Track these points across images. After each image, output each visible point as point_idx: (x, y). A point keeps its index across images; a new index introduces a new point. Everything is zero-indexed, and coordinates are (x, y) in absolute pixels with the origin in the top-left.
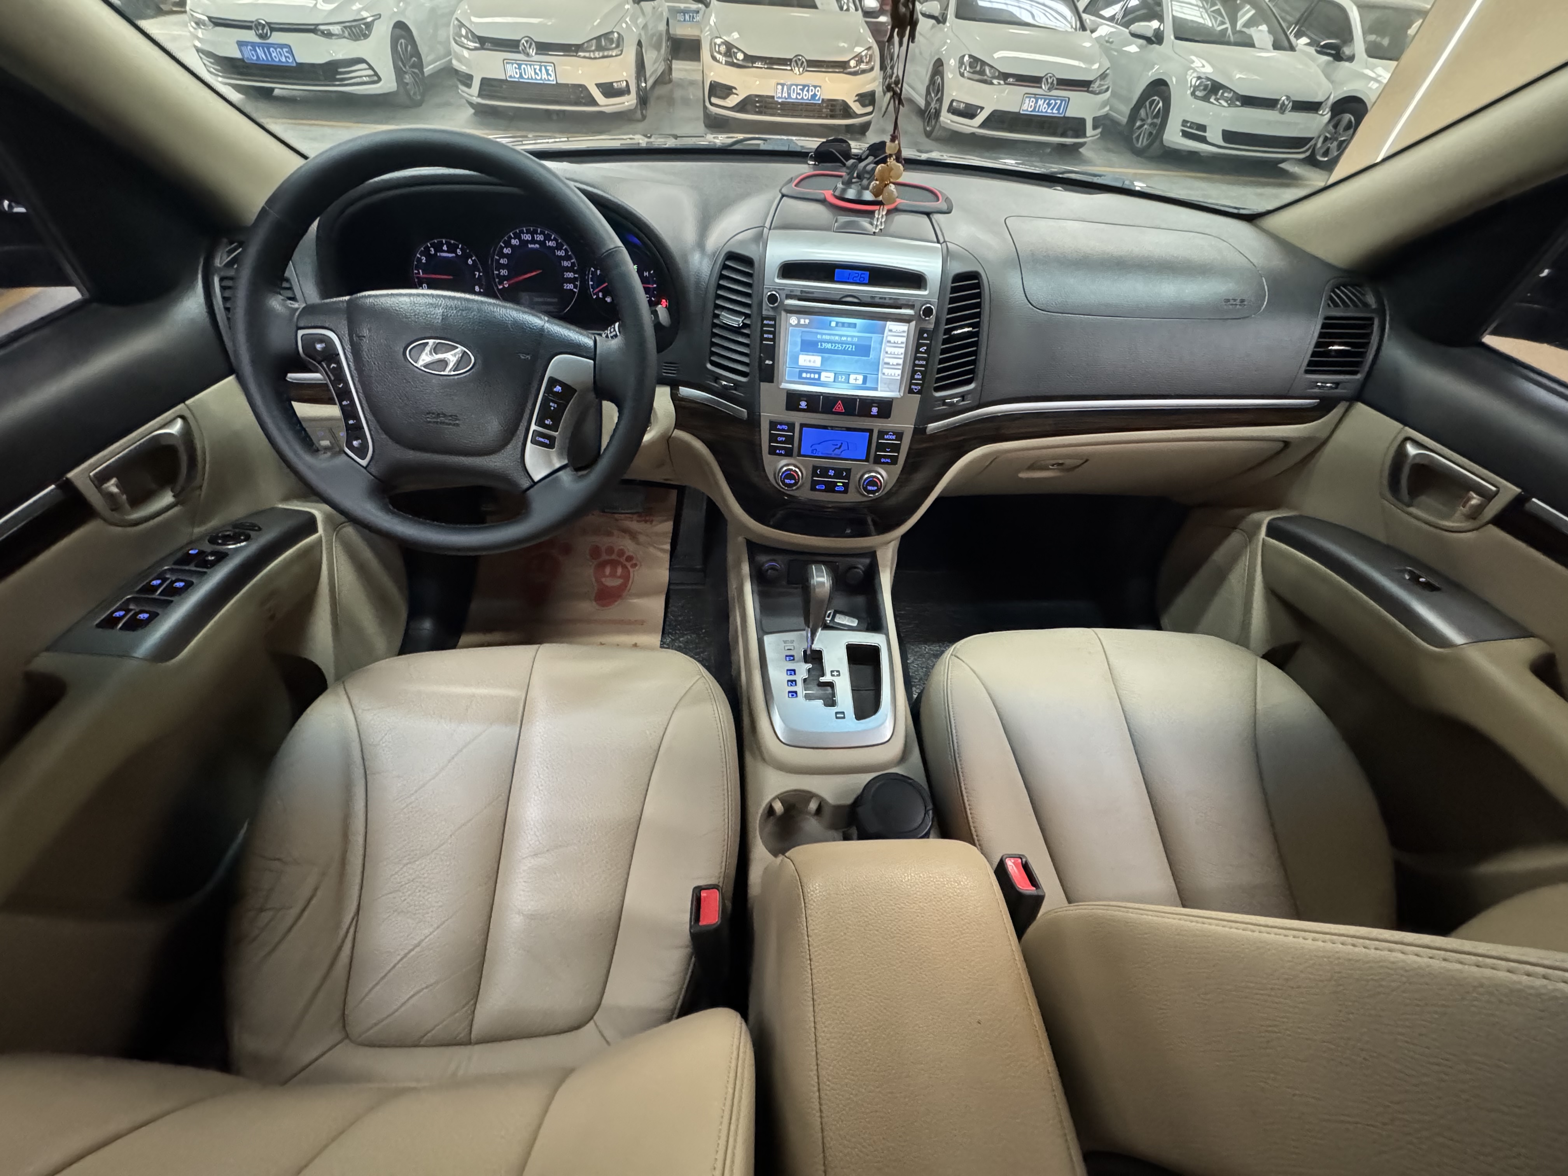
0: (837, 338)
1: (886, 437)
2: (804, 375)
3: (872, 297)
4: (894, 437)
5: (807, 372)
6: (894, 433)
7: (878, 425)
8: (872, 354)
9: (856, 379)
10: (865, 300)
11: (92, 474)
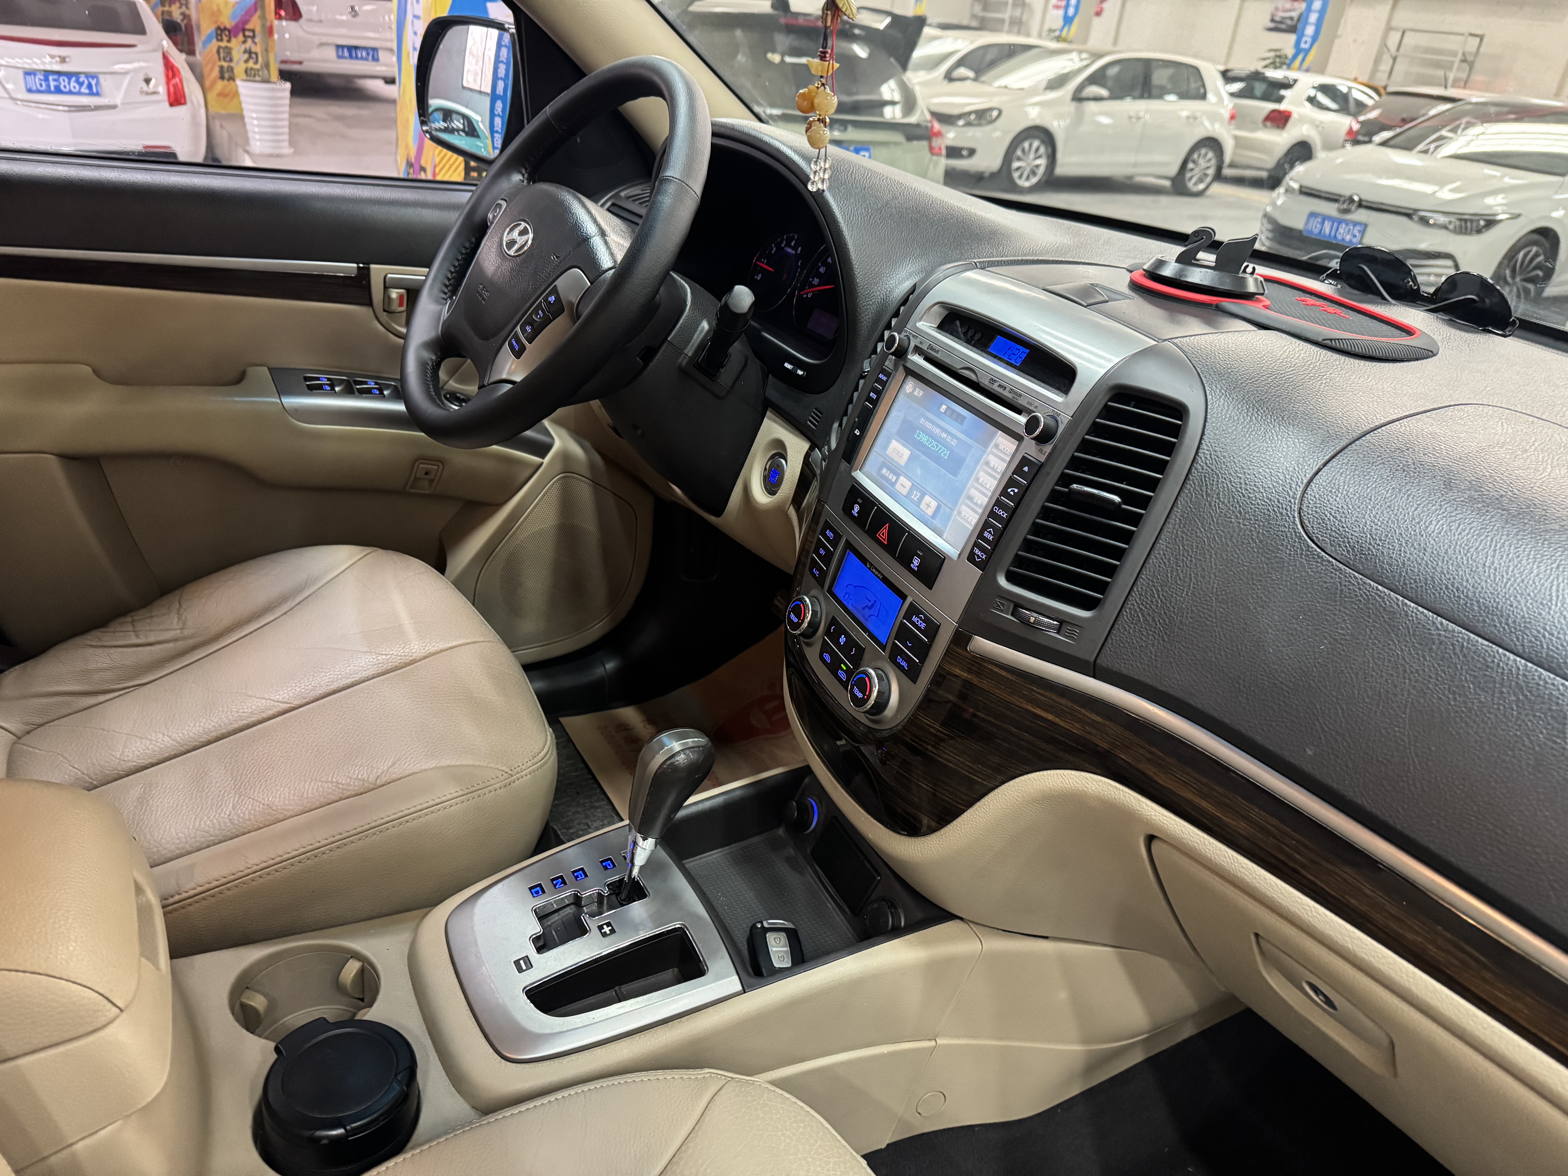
0: (938, 431)
1: (915, 619)
2: (884, 471)
3: (992, 381)
4: (923, 626)
5: (888, 468)
6: (927, 620)
7: (915, 590)
8: (963, 472)
9: (928, 506)
10: (985, 382)
11: (389, 276)
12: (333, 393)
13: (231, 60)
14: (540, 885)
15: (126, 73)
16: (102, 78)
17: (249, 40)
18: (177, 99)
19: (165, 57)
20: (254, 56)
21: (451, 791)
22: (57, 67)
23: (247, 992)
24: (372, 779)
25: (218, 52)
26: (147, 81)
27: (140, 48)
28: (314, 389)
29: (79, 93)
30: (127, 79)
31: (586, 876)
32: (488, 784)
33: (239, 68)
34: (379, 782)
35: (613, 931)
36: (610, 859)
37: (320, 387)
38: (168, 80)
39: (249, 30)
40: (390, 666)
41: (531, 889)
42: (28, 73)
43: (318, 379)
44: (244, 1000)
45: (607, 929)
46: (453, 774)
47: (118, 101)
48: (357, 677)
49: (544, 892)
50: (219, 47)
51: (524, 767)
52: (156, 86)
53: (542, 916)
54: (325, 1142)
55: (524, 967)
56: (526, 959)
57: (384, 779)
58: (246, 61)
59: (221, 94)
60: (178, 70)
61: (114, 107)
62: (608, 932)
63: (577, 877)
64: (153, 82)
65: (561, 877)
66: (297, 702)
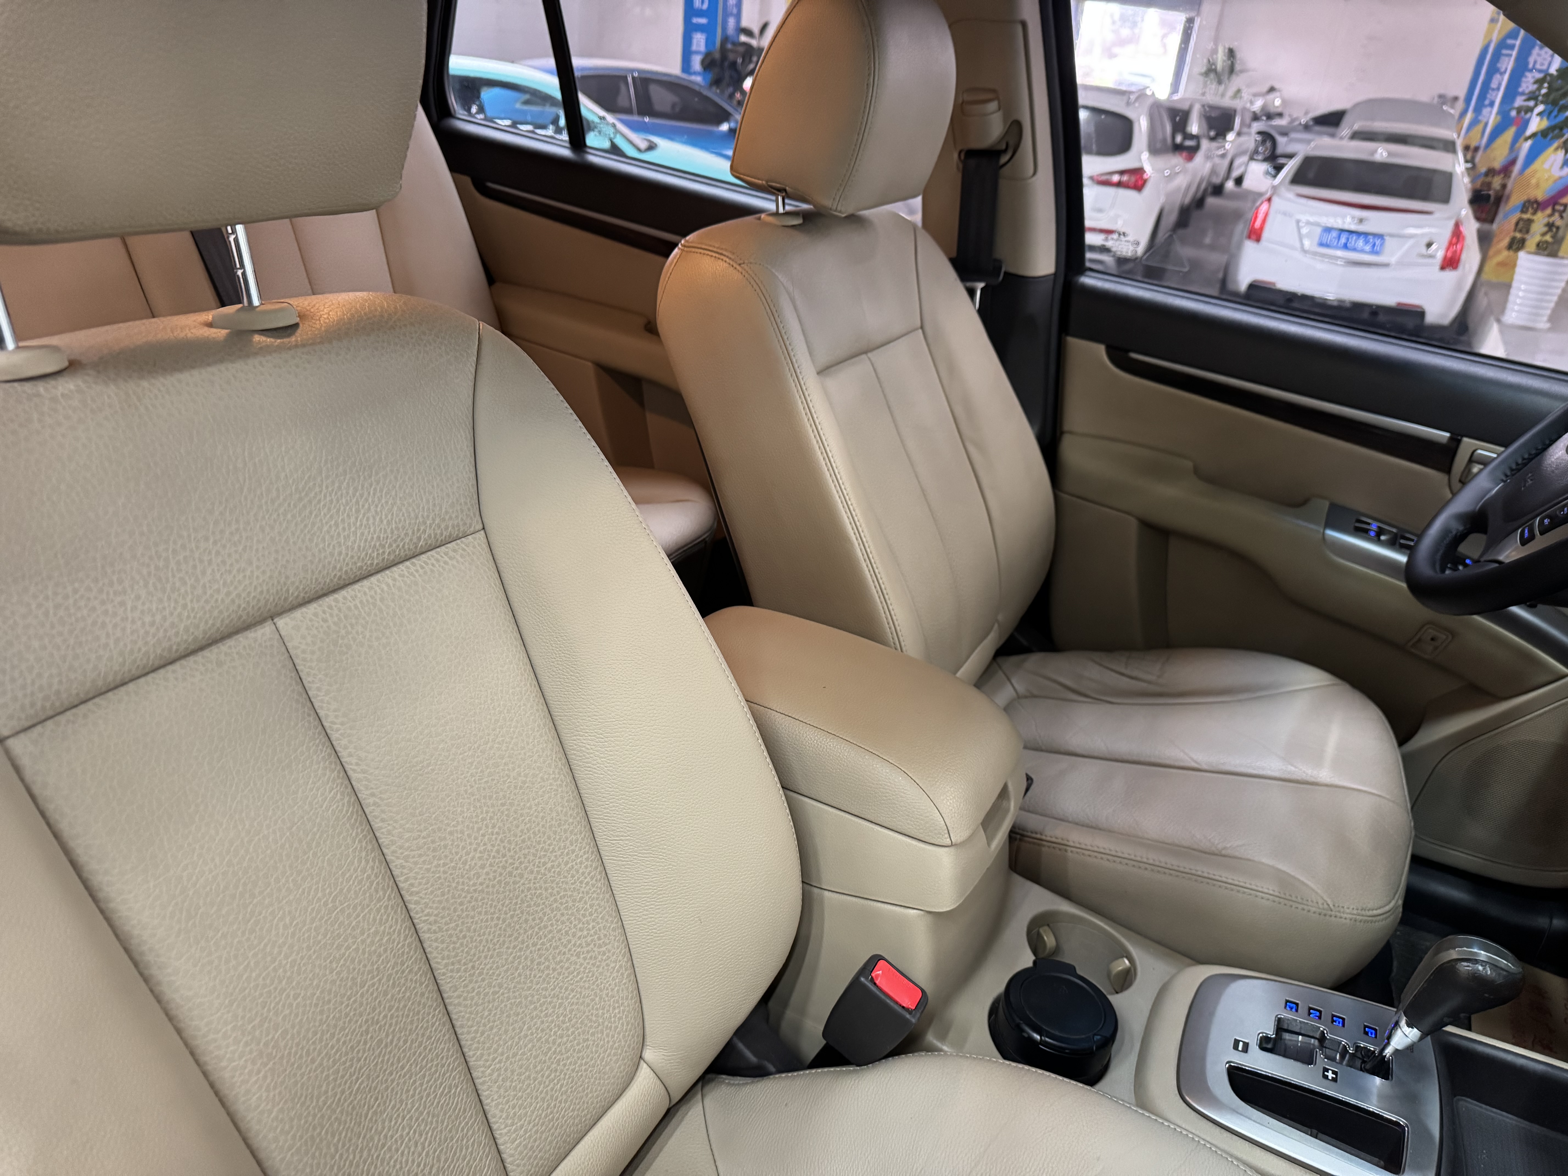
11: (1480, 451)
12: (1377, 540)
13: (1528, 232)
14: (1297, 1004)
15: (1411, 236)
16: (1387, 238)
17: (1557, 215)
18: (1451, 262)
19: (1457, 225)
20: (1554, 230)
21: (1269, 887)
22: (1353, 227)
23: (1046, 928)
24: (1220, 846)
25: (1517, 224)
26: (1429, 245)
27: (1437, 215)
28: (1360, 531)
29: (1362, 251)
30: (1410, 243)
31: (1343, 1025)
32: (1305, 902)
33: (1533, 240)
34: (1223, 852)
35: (1334, 1080)
36: (1376, 1030)
37: (1366, 531)
38: (1451, 244)
39: (1561, 205)
40: (1294, 777)
41: (1287, 1001)
42: (1328, 230)
43: (1369, 524)
44: (1041, 931)
45: (1330, 1075)
46: (1283, 879)
47: (1393, 260)
48: (1261, 772)
49: (1297, 1011)
50: (1520, 220)
51: (1348, 911)
52: (1437, 250)
53: (1281, 1027)
54: (1026, 1035)
55: (1240, 1048)
56: (1246, 1046)
57: (1229, 852)
58: (1544, 234)
59: (1502, 264)
60: (1464, 238)
61: (1386, 265)
62: (1330, 1078)
63: (1333, 1021)
64: (1434, 247)
65: (1320, 1012)
66: (1205, 767)
